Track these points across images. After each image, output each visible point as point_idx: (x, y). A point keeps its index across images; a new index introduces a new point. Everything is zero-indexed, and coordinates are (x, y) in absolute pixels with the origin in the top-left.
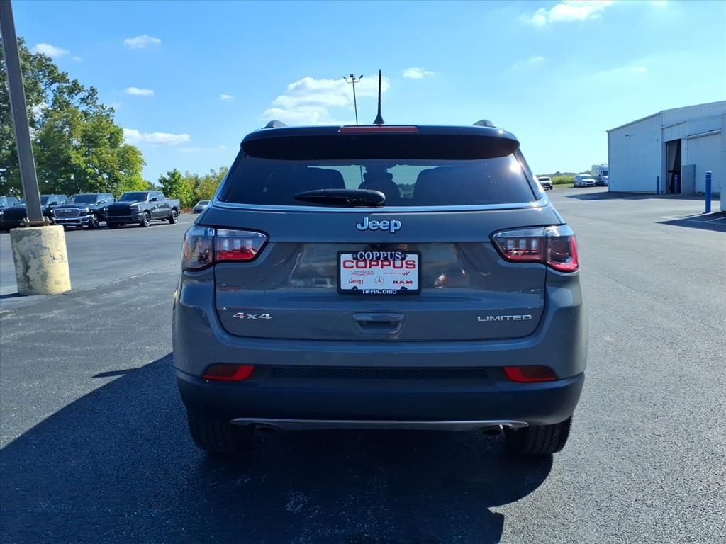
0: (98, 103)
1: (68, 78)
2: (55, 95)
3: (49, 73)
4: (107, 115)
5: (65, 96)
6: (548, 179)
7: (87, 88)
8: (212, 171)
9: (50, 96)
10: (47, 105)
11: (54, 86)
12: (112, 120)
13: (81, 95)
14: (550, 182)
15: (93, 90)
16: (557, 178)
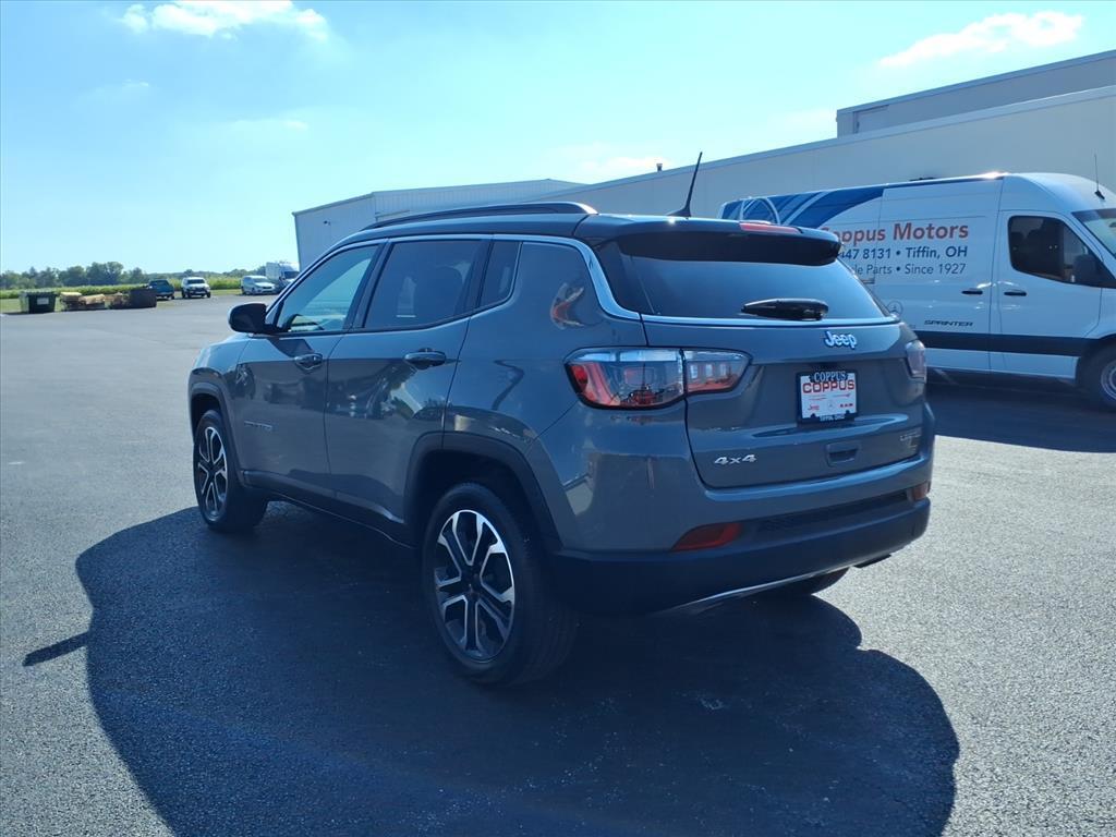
6: (201, 282)
14: (206, 285)
16: (215, 281)
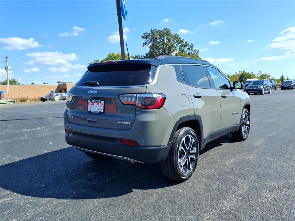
0: (194, 49)
1: (183, 41)
2: (180, 48)
3: (178, 40)
4: (197, 53)
5: (183, 48)
7: (190, 44)
8: (236, 72)
9: (178, 48)
10: (177, 52)
11: (180, 45)
12: (198, 55)
13: (188, 47)
15: (192, 45)
